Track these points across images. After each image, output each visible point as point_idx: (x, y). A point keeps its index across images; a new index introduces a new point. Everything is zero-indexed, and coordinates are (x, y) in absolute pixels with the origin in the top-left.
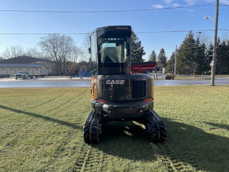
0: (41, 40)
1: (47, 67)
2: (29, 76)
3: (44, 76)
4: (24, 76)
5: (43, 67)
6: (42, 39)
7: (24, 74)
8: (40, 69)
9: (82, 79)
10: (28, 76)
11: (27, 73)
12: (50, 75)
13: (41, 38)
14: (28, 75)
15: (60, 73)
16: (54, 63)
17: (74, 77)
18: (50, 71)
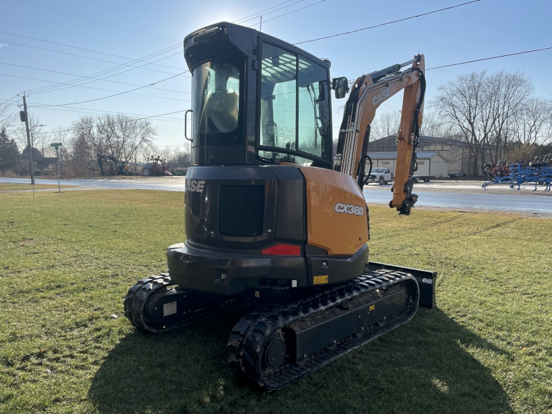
0: (439, 94)
1: (449, 157)
2: (392, 178)
3: (431, 179)
4: (382, 177)
5: (437, 159)
6: (442, 90)
7: (382, 174)
8: (427, 162)
9: (519, 189)
10: (389, 179)
11: (389, 172)
12: (452, 177)
13: (440, 89)
14: (390, 176)
15: (481, 173)
16: (467, 147)
17: (497, 183)
18: (457, 168)
